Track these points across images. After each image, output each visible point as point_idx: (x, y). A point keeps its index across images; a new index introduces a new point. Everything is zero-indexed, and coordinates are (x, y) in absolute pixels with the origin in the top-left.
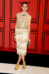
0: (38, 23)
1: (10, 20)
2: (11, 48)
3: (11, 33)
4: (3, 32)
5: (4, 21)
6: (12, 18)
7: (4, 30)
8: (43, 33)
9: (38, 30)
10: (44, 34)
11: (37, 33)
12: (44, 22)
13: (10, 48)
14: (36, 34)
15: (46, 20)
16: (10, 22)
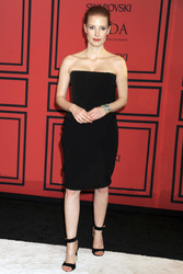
0: (160, 88)
1: (50, 76)
2: (51, 183)
3: (54, 124)
4: (19, 119)
5: (27, 80)
6: (55, 69)
7: (25, 113)
8: (178, 127)
9: (158, 115)
11: (153, 126)
14: (150, 129)
16: (49, 83)
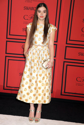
0: (56, 45)
1: (7, 38)
2: (7, 86)
3: (9, 60)
6: (10, 35)
8: (64, 62)
10: (66, 64)
12: (67, 43)
13: (5, 86)
15: (70, 40)
16: (7, 41)
